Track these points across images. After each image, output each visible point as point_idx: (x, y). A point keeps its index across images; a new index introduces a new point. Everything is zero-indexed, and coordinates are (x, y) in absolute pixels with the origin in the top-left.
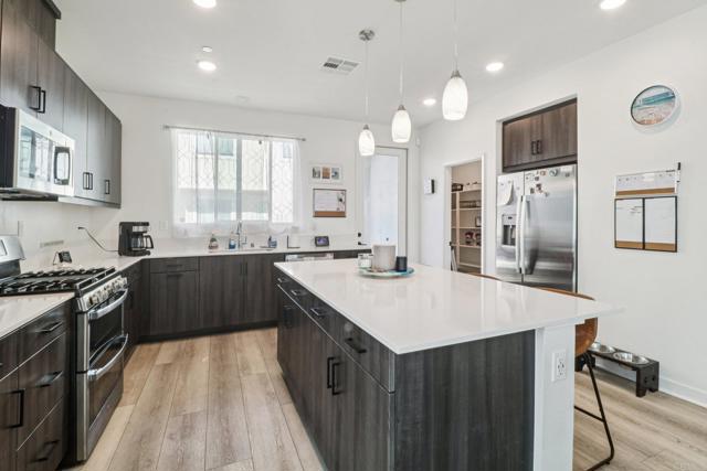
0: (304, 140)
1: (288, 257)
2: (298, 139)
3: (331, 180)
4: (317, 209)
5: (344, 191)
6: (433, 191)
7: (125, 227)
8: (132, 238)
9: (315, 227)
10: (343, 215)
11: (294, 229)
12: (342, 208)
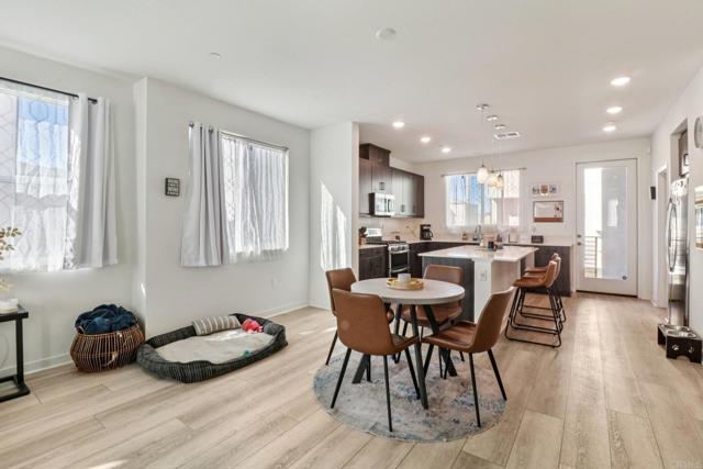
2: (520, 169)
3: (549, 194)
5: (561, 202)
6: (654, 197)
7: (422, 226)
8: (425, 231)
9: (534, 230)
10: (559, 220)
11: (513, 230)
12: (559, 215)
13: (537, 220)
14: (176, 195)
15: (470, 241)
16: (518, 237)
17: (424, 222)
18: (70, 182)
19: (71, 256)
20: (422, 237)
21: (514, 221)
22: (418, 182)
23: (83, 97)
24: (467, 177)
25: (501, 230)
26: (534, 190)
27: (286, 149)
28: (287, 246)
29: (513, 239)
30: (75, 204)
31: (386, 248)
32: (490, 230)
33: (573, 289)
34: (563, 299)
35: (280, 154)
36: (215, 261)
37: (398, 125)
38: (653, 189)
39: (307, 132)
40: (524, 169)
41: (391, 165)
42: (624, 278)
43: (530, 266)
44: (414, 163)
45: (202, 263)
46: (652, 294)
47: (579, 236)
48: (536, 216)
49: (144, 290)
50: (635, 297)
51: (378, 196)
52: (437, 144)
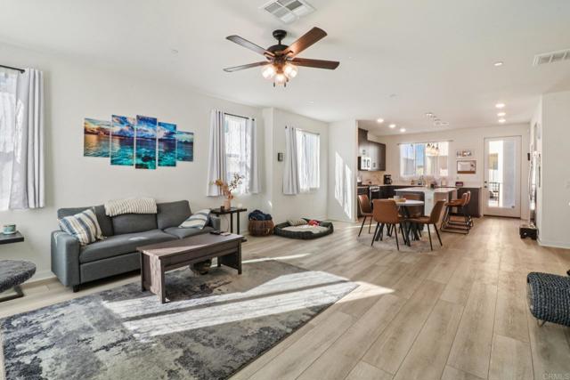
2: (449, 141)
3: (467, 157)
5: (475, 162)
6: (529, 159)
7: (385, 176)
8: (387, 179)
9: (458, 178)
10: (473, 172)
11: (444, 178)
12: (473, 169)
13: (459, 172)
14: (281, 161)
15: (416, 185)
16: (447, 183)
17: (386, 173)
18: (247, 156)
19: (248, 188)
20: (385, 183)
21: (444, 173)
22: (382, 148)
23: (251, 119)
24: (414, 145)
25: (436, 178)
26: (457, 154)
27: (318, 134)
28: (319, 186)
29: (444, 184)
30: (249, 166)
31: (368, 189)
32: (429, 178)
33: (482, 214)
34: (474, 219)
35: (315, 137)
36: (295, 192)
37: (380, 121)
38: (529, 155)
39: (327, 124)
40: (451, 141)
41: (369, 139)
42: (513, 207)
43: (455, 197)
44: (379, 137)
45: (291, 193)
47: (486, 182)
48: (459, 169)
49: (271, 204)
50: (519, 218)
51: (363, 159)
52: (398, 127)
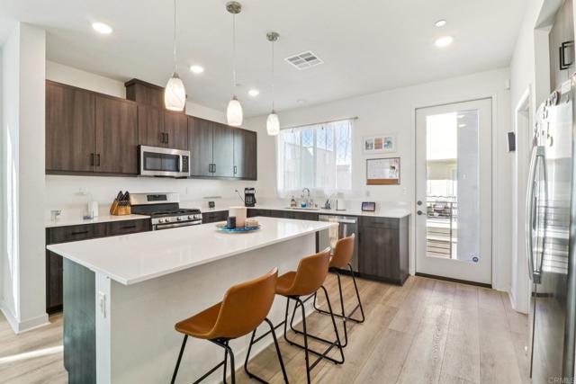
0: (357, 118)
1: (320, 217)
2: (351, 119)
3: (384, 149)
4: (370, 178)
5: (397, 159)
6: (512, 148)
7: (245, 190)
9: (368, 194)
10: (394, 182)
11: (342, 194)
12: (395, 176)
16: (347, 204)
20: (245, 203)
25: (331, 194)
26: (367, 145)
32: (319, 194)
33: (412, 271)
37: (102, 29)
38: (512, 136)
42: (475, 260)
46: (511, 284)
47: (420, 203)
50: (489, 286)
